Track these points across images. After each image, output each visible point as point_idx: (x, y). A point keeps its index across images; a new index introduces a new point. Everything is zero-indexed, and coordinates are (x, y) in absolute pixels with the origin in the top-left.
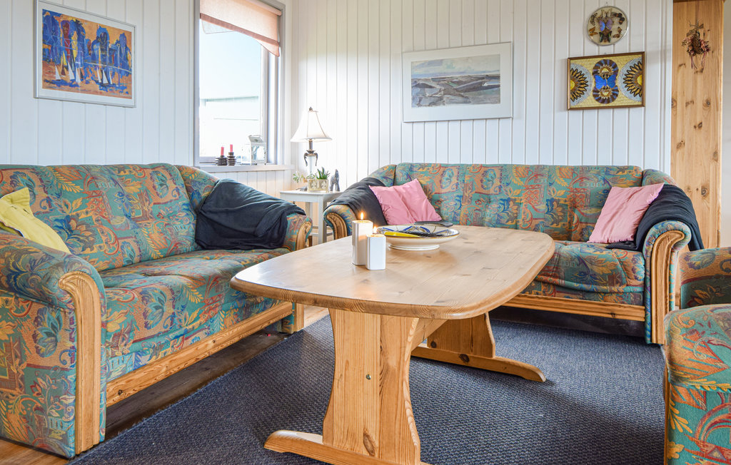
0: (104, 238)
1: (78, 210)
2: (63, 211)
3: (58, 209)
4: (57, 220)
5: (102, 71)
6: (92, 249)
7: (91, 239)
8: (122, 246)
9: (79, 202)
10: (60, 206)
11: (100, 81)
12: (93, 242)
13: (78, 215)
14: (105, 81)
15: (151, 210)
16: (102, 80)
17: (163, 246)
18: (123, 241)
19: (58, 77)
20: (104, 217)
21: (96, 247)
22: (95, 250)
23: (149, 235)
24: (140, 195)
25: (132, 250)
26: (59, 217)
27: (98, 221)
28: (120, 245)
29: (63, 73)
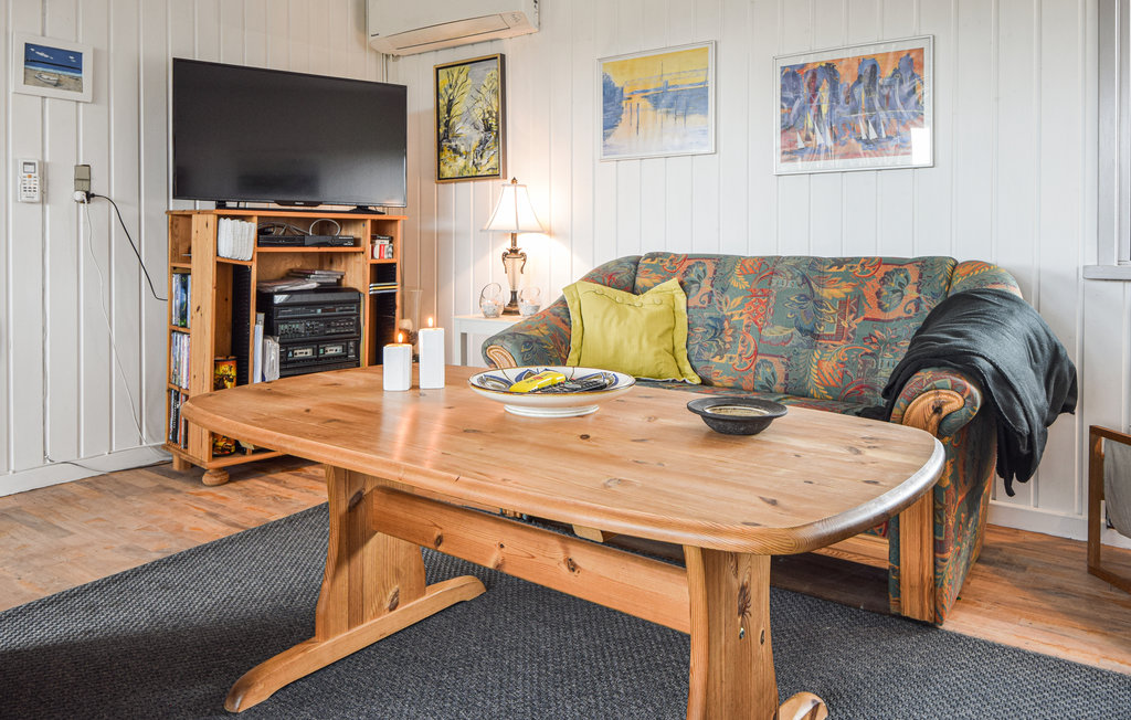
0: (740, 349)
1: (734, 309)
2: (721, 309)
3: (718, 305)
4: (710, 318)
5: (867, 122)
6: (722, 358)
7: (728, 346)
8: (759, 365)
9: (739, 300)
10: (720, 303)
11: (864, 137)
12: (726, 351)
13: (732, 316)
14: (873, 135)
15: (854, 326)
16: (868, 135)
17: (832, 383)
18: (763, 357)
19: (801, 145)
20: (756, 323)
21: (727, 356)
22: (724, 361)
23: (818, 363)
24: (843, 303)
25: (773, 374)
26: (713, 315)
27: (747, 326)
28: (758, 361)
29: (808, 138)
